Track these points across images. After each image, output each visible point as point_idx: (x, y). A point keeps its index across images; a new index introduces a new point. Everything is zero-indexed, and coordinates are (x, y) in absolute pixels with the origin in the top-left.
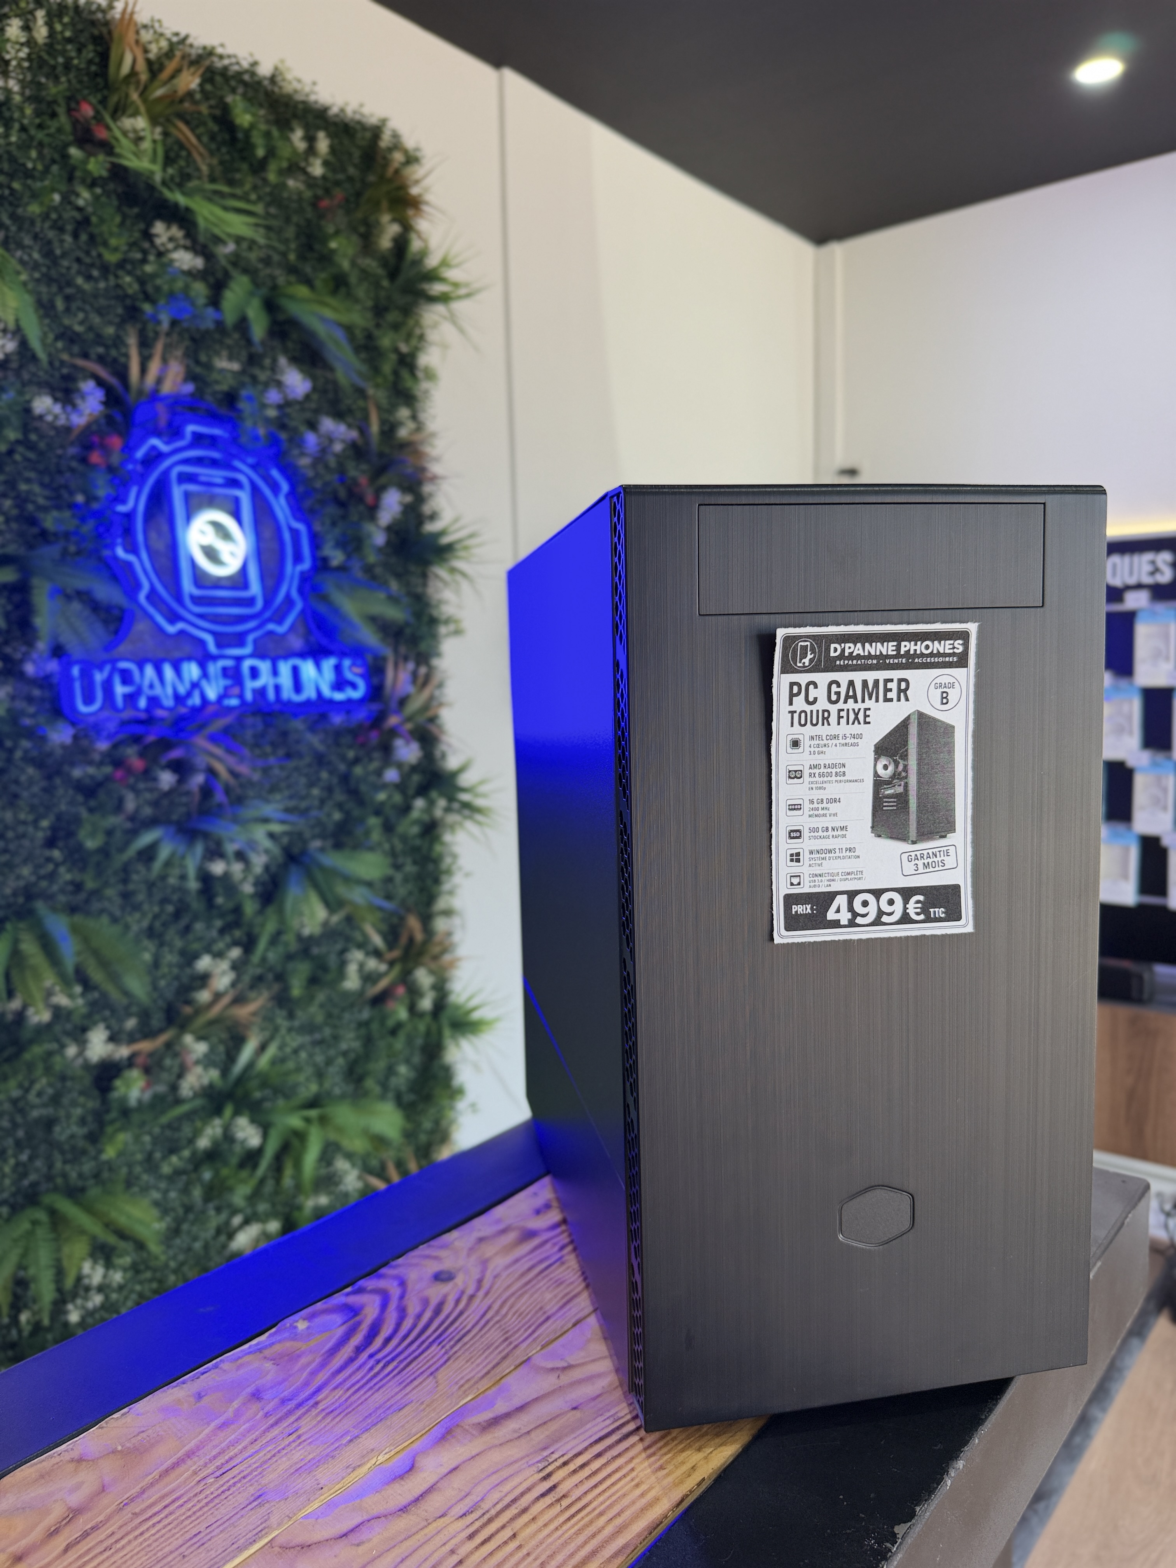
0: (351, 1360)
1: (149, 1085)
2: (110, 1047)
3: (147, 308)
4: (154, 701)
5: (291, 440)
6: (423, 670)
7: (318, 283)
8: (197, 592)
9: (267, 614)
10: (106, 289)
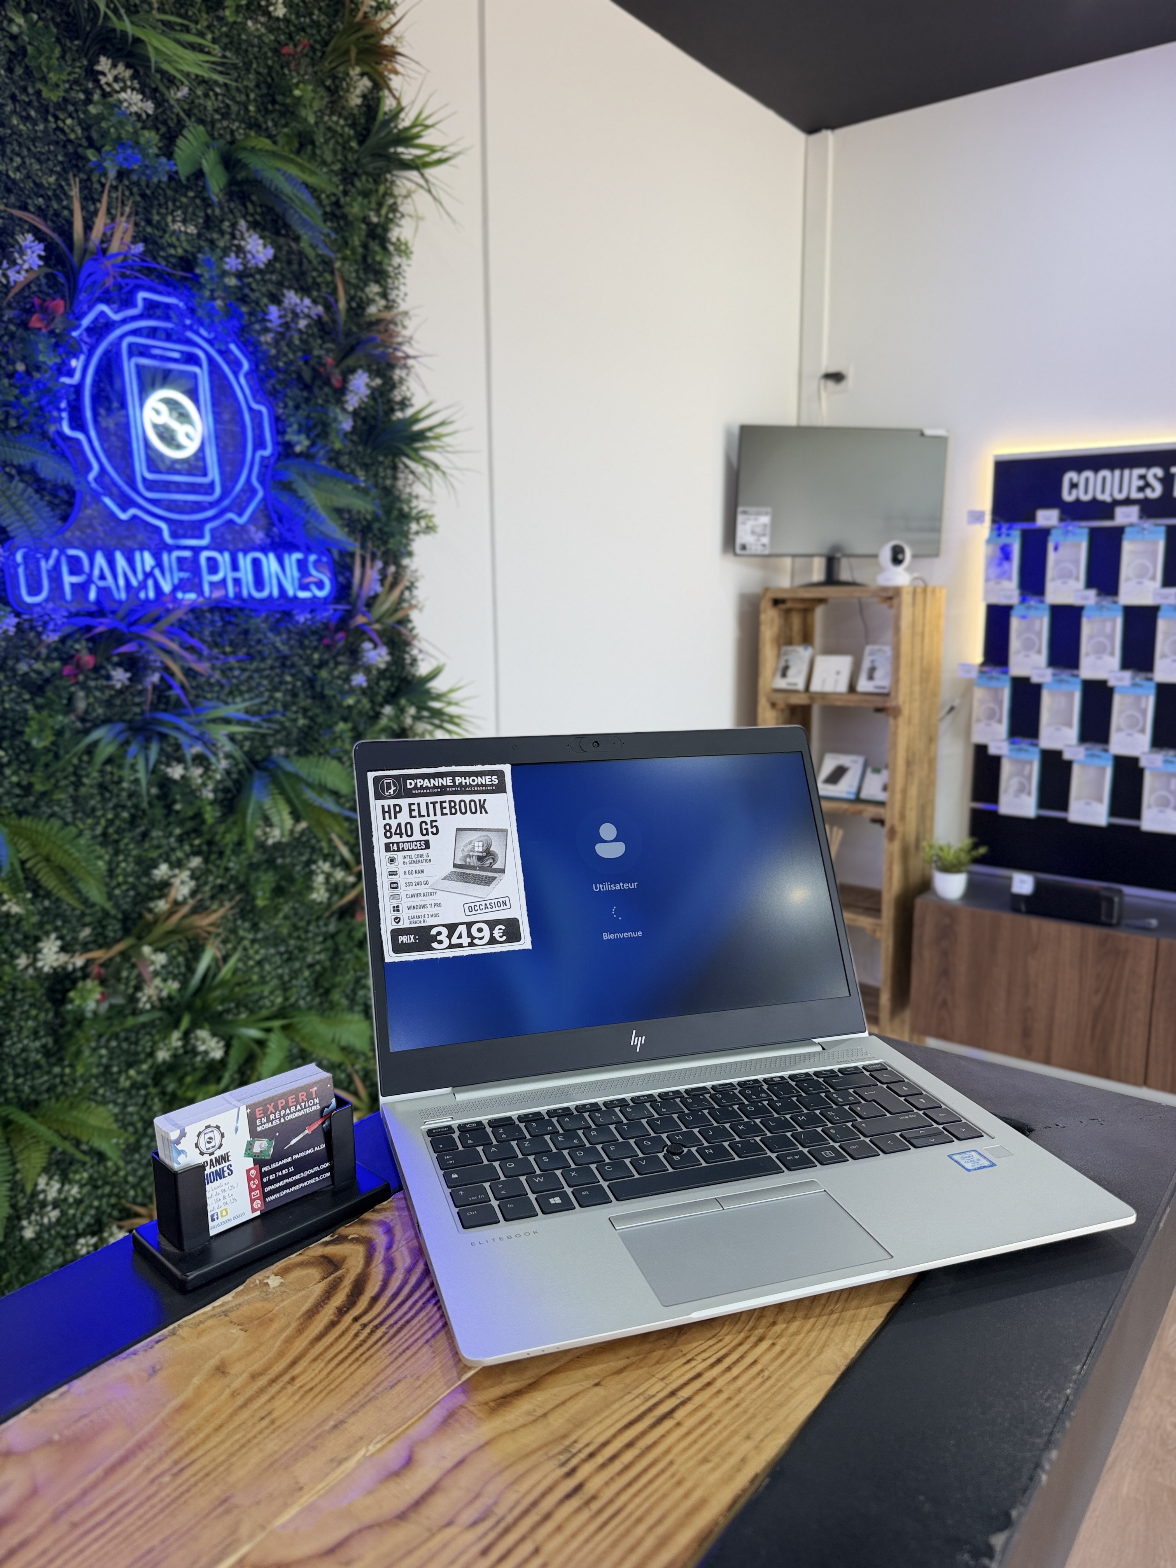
0: (333, 1324)
1: (104, 996)
2: (63, 958)
3: (91, 154)
4: (104, 592)
5: (251, 314)
6: (392, 569)
7: (281, 140)
8: (149, 476)
9: (226, 503)
10: (45, 131)
